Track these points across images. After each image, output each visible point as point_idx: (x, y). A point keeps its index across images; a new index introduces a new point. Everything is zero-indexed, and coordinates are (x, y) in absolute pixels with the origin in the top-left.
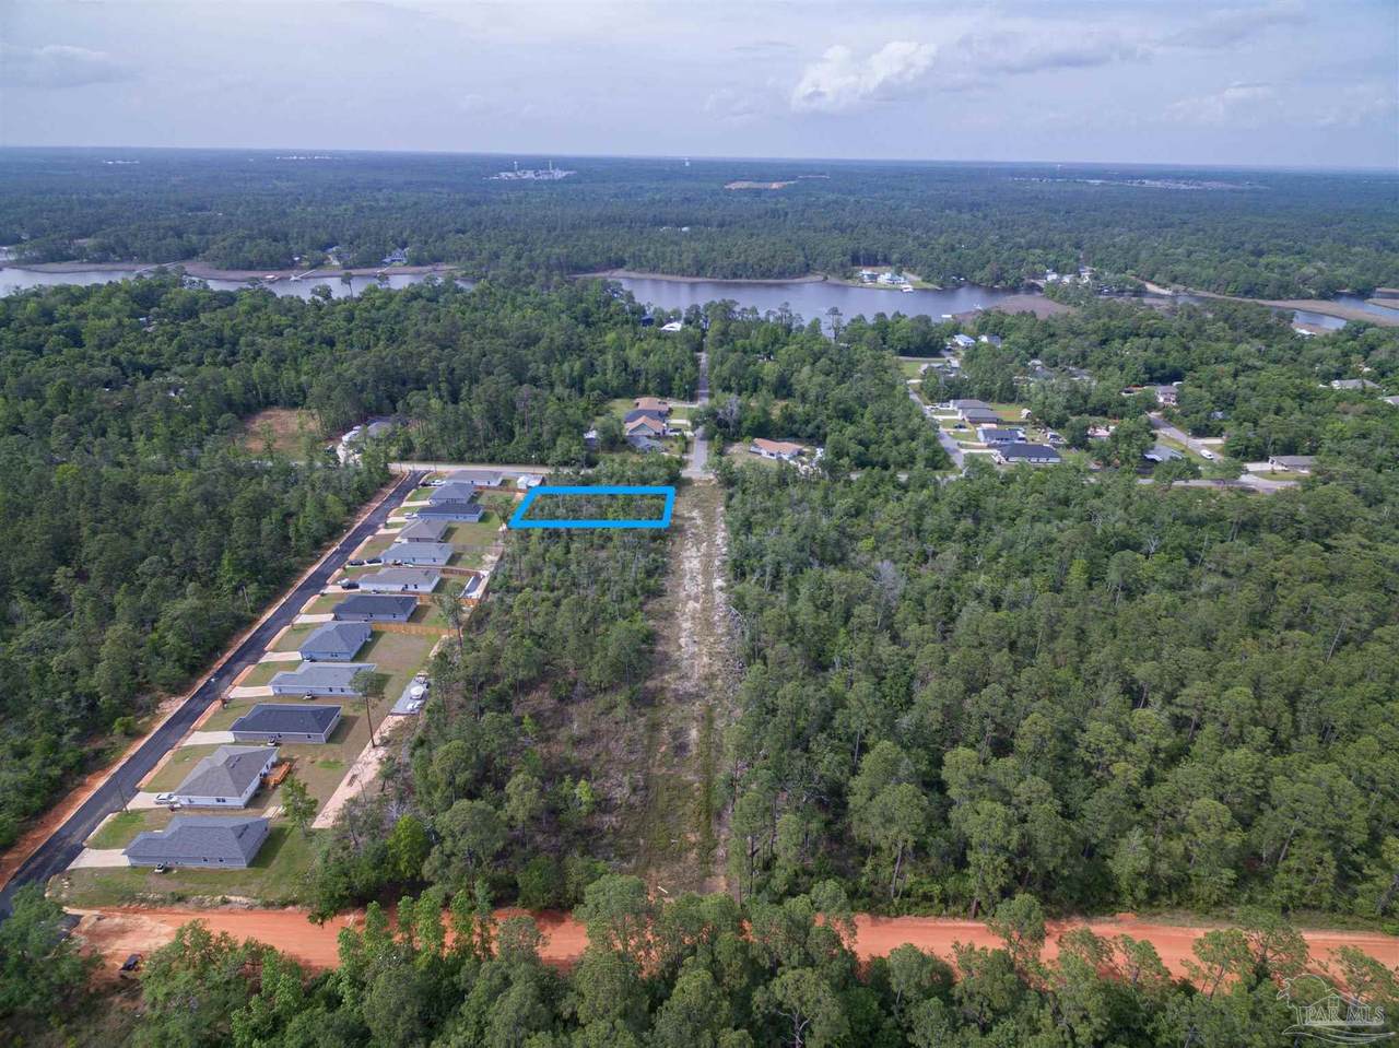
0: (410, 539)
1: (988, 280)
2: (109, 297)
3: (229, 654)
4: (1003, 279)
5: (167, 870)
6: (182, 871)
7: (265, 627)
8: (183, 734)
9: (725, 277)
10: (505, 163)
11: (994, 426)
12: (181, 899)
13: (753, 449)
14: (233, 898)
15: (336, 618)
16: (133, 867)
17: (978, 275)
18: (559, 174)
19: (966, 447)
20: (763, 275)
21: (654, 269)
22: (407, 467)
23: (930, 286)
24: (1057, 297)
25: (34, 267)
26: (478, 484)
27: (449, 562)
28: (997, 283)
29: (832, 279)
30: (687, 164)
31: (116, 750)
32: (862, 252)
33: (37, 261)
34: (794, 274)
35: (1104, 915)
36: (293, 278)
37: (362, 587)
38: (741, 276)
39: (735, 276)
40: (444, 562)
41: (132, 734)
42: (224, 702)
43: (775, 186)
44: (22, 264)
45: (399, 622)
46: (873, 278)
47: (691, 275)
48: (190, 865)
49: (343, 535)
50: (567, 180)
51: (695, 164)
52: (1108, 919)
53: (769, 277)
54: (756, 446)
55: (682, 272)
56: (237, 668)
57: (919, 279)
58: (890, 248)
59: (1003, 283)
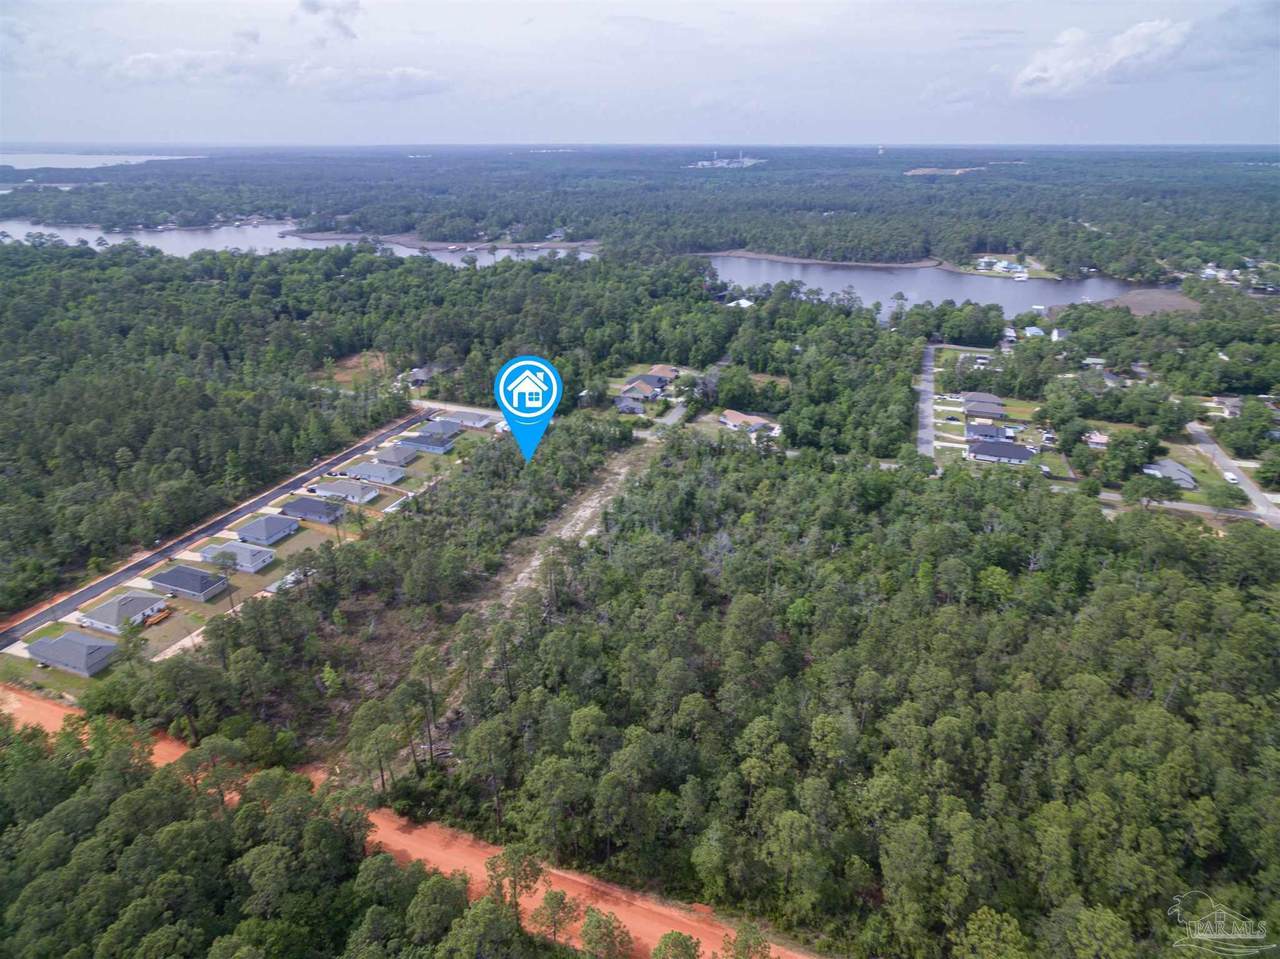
0: (381, 461)
1: (1122, 272)
2: (317, 259)
3: (200, 528)
4: (1140, 272)
5: (46, 666)
6: (55, 671)
7: (237, 512)
8: (130, 578)
9: (834, 260)
10: (707, 154)
11: (989, 422)
12: (40, 688)
13: (722, 419)
14: (67, 696)
15: (283, 513)
16: (31, 660)
17: (1113, 266)
18: (748, 162)
19: (944, 439)
20: (874, 259)
21: (771, 250)
22: (427, 405)
23: (1050, 275)
24: (1192, 295)
25: (304, 235)
26: (465, 423)
27: (396, 483)
28: (1132, 273)
29: (947, 265)
30: (881, 152)
31: (85, 580)
32: (991, 239)
33: (312, 231)
34: (905, 259)
35: (682, 899)
36: (469, 249)
37: (318, 493)
38: (850, 260)
39: (844, 258)
40: (390, 482)
41: (103, 571)
42: (171, 560)
43: (958, 172)
44: (301, 233)
45: (322, 523)
46: (990, 265)
47: (803, 257)
48: (61, 667)
49: (342, 451)
50: (754, 168)
51: (888, 151)
52: (683, 904)
53: (878, 261)
54: (725, 416)
55: (795, 254)
56: (197, 538)
57: (1043, 268)
58: (1024, 235)
59: (1138, 276)
